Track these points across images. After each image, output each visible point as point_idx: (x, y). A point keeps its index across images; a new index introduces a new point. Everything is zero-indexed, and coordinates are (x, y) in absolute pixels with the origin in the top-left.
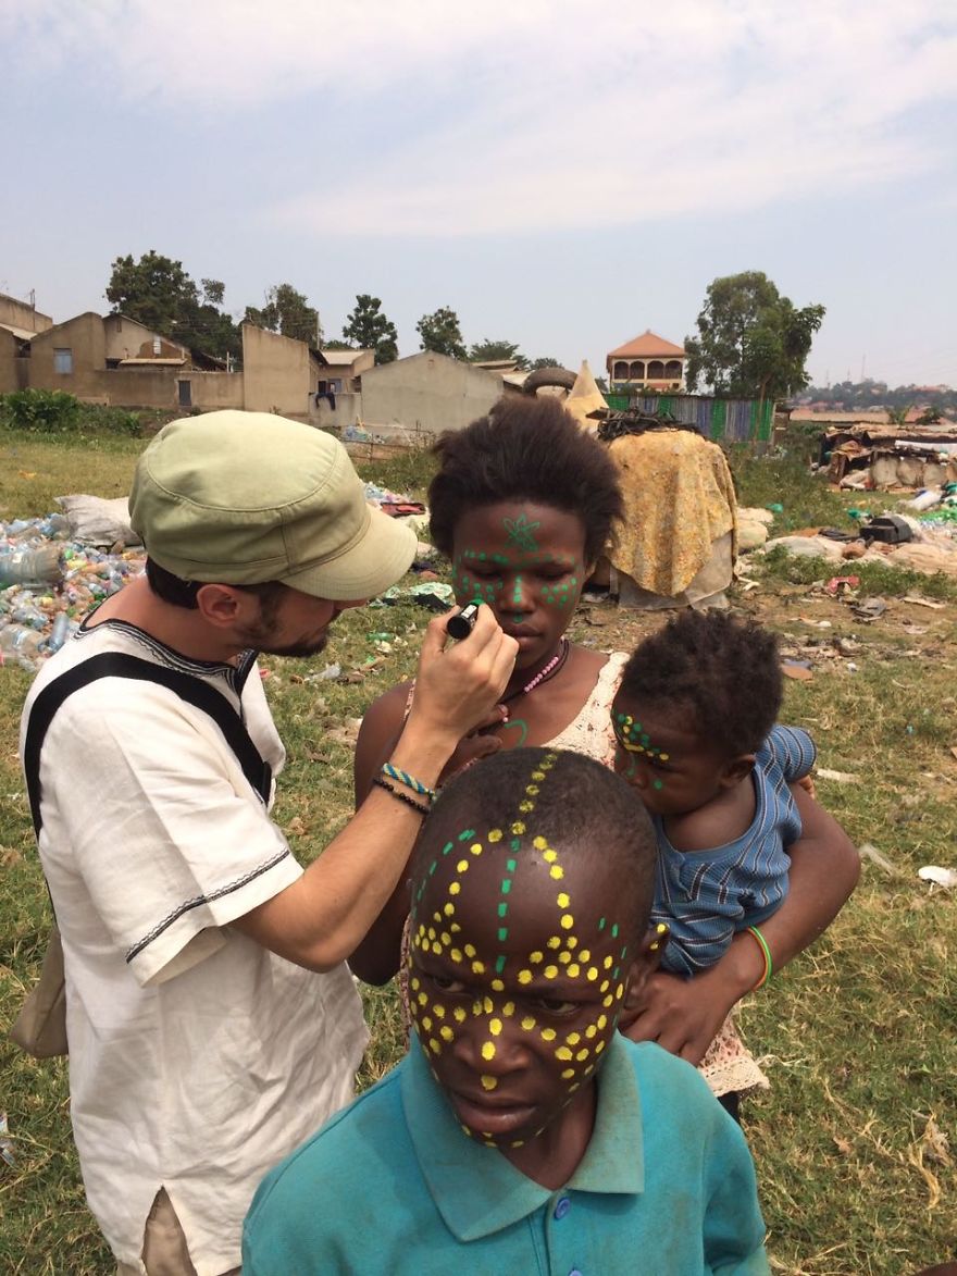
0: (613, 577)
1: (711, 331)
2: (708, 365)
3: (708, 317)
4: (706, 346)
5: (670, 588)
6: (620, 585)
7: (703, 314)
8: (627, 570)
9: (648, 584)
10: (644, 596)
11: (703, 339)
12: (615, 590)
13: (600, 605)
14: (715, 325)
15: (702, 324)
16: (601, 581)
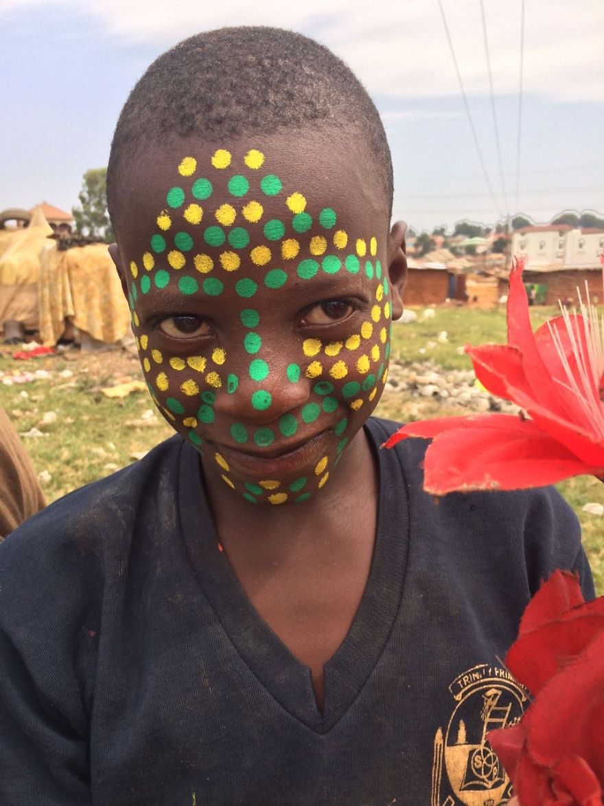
0: (76, 333)
1: (88, 204)
2: (89, 225)
3: (86, 195)
4: (87, 213)
5: (112, 337)
6: (81, 338)
7: (81, 193)
8: (84, 328)
9: (99, 335)
10: (96, 344)
11: (84, 207)
12: (78, 340)
13: (69, 351)
14: (90, 200)
15: (82, 199)
16: (68, 337)
